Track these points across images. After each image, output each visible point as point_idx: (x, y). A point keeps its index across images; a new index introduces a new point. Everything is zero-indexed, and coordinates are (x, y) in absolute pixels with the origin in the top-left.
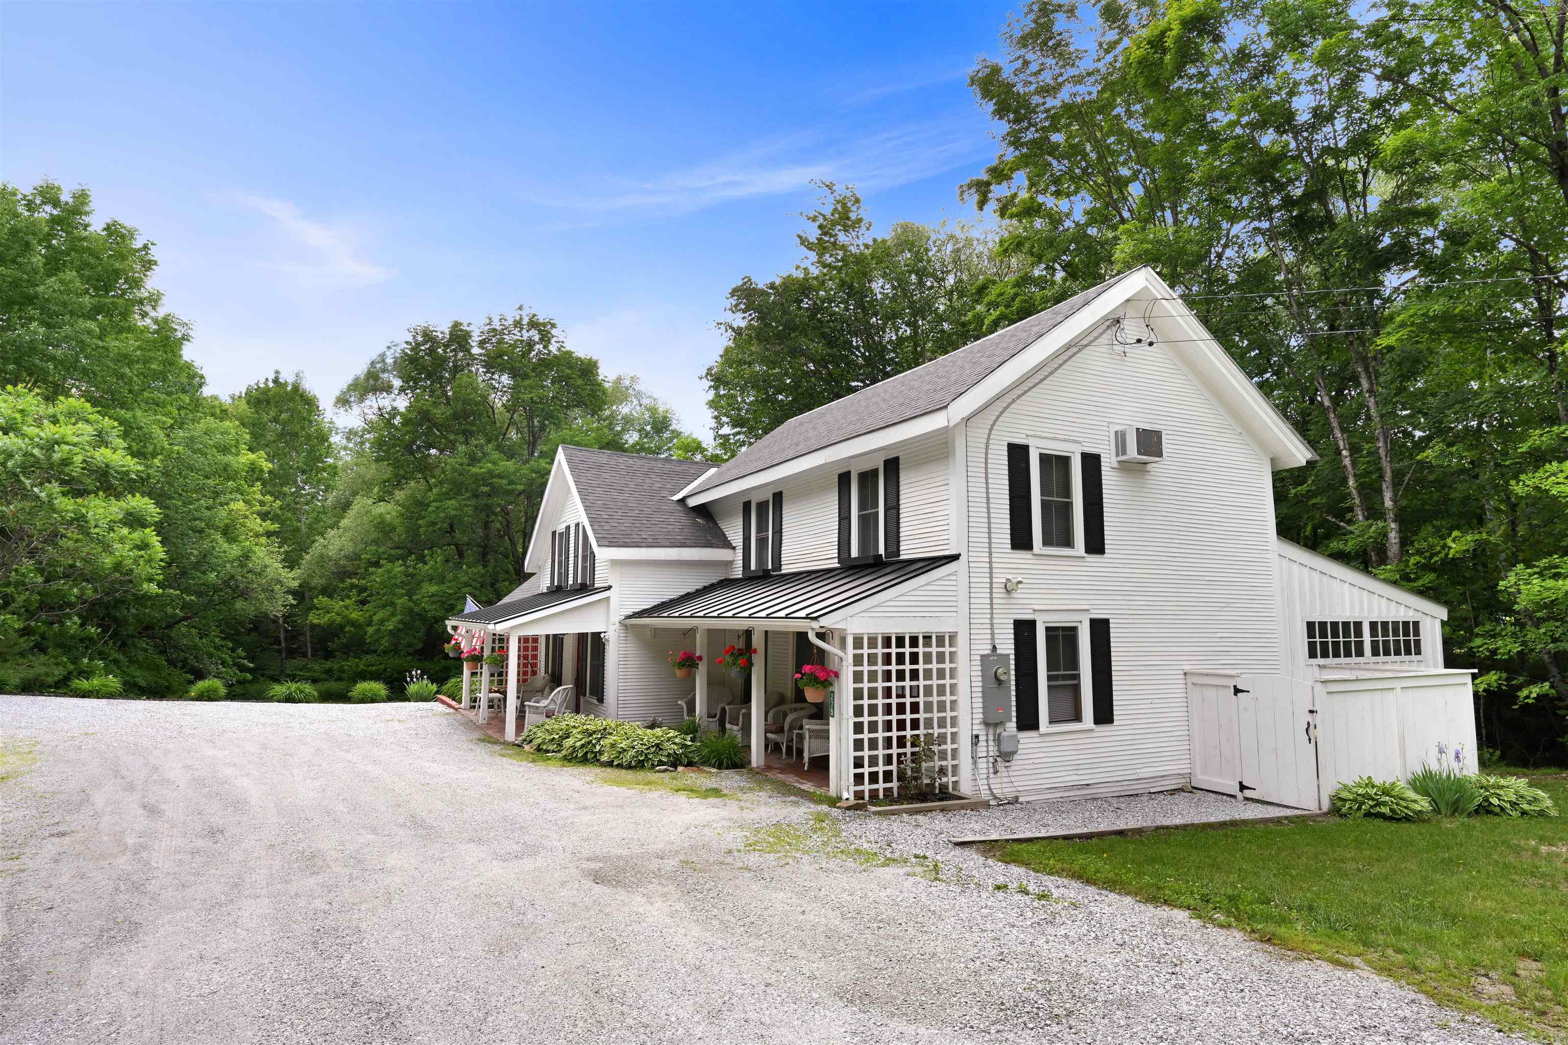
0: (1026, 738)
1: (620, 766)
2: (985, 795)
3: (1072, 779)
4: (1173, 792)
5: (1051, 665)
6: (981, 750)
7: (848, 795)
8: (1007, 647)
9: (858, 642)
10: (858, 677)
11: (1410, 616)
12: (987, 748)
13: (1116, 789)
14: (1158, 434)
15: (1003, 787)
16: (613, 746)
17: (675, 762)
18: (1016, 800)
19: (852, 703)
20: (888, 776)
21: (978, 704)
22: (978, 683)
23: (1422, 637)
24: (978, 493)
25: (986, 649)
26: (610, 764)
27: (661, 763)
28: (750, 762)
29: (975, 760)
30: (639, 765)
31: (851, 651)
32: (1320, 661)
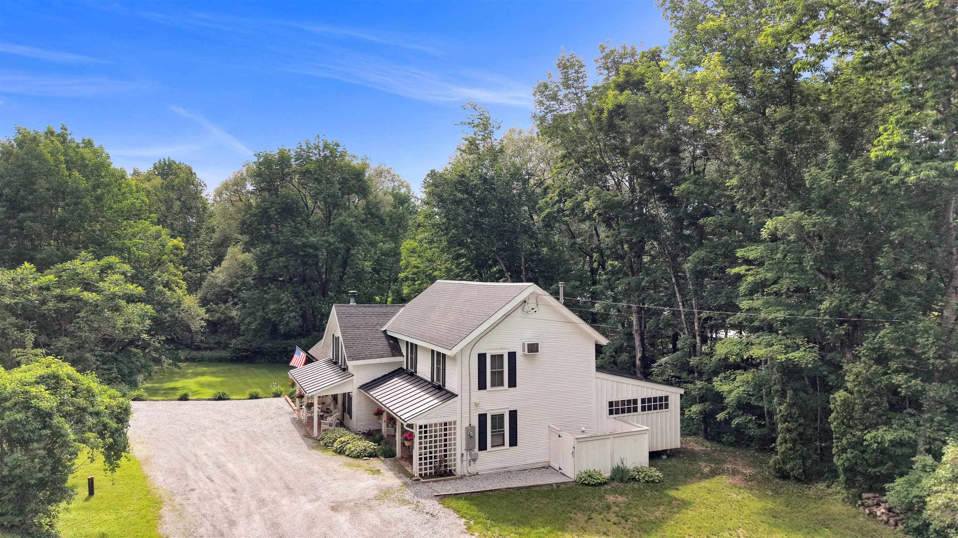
0: (482, 453)
1: (351, 457)
2: (466, 473)
3: (499, 465)
4: (539, 469)
5: (493, 427)
6: (465, 458)
7: (417, 474)
8: (475, 423)
9: (421, 427)
10: (420, 438)
11: (663, 394)
12: (466, 457)
13: (518, 468)
14: (537, 344)
15: (473, 469)
16: (350, 448)
17: (371, 455)
18: (477, 474)
19: (418, 446)
20: (431, 468)
21: (464, 443)
22: (464, 436)
23: (669, 402)
24: (465, 372)
25: (467, 425)
26: (348, 456)
27: (365, 456)
28: (396, 455)
29: (462, 461)
30: (358, 457)
31: (418, 430)
32: (615, 416)
